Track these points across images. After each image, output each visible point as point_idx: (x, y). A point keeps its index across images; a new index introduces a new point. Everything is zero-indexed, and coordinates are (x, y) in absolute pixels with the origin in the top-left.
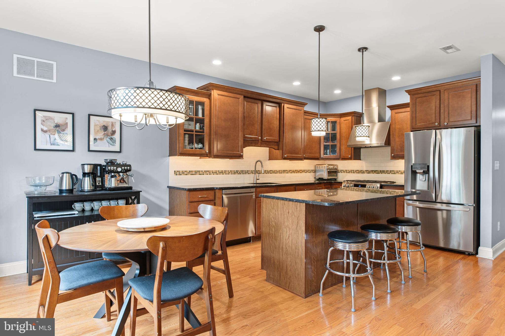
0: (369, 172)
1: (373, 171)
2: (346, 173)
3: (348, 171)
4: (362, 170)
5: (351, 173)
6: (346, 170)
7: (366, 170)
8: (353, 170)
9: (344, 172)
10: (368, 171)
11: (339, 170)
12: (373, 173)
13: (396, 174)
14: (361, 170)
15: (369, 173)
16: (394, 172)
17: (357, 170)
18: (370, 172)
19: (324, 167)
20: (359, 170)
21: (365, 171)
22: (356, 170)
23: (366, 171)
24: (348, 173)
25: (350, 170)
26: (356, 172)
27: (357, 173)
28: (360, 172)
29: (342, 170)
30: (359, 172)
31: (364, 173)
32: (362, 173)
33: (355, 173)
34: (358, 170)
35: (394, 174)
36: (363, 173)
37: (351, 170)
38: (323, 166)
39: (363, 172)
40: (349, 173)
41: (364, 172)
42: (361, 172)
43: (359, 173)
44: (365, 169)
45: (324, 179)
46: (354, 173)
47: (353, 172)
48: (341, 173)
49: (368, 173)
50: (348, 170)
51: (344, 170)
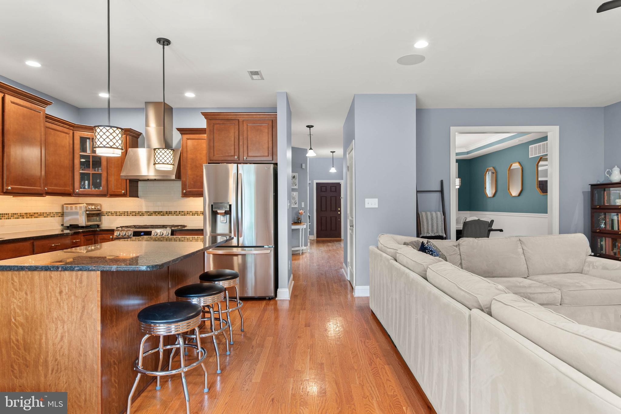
0: (150, 214)
1: (157, 212)
2: (116, 215)
3: (118, 214)
4: (140, 212)
5: (124, 215)
6: (116, 212)
7: (146, 211)
8: (126, 212)
9: (112, 214)
10: (149, 212)
11: (103, 212)
12: (157, 215)
13: (186, 215)
14: (139, 212)
15: (150, 215)
16: (184, 213)
17: (132, 212)
18: (152, 214)
19: (81, 207)
20: (136, 212)
21: (145, 212)
22: (131, 212)
23: (147, 212)
24: (119, 215)
25: (123, 212)
26: (131, 214)
27: (132, 215)
28: (137, 213)
29: (108, 212)
30: (136, 214)
31: (144, 215)
32: (140, 215)
33: (129, 215)
34: (134, 212)
35: (184, 215)
36: (142, 215)
37: (124, 212)
38: (78, 205)
39: (142, 214)
40: (121, 215)
41: (144, 213)
42: (139, 214)
43: (136, 215)
44: (144, 210)
45: (79, 226)
46: (127, 215)
47: (126, 214)
48: (108, 215)
49: (149, 215)
50: (119, 212)
51: (111, 212)
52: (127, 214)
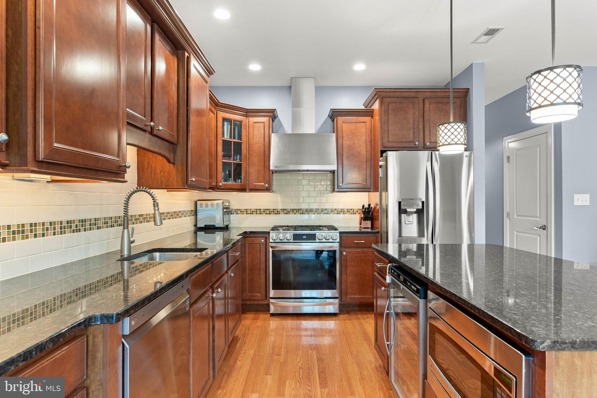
0: (286, 212)
1: (295, 209)
2: (247, 214)
3: (249, 212)
4: (276, 210)
5: (256, 214)
6: (247, 210)
7: (282, 208)
8: (258, 209)
9: (242, 212)
10: (285, 210)
11: (233, 210)
12: (295, 214)
14: (273, 210)
15: (287, 214)
17: (266, 210)
18: (289, 211)
19: (218, 204)
20: (270, 209)
21: (281, 210)
22: (264, 209)
23: (283, 210)
24: (251, 214)
25: (254, 209)
26: (264, 212)
27: (266, 214)
28: (272, 212)
29: (237, 210)
30: (270, 212)
31: (279, 214)
32: (276, 214)
33: (262, 214)
34: (268, 210)
36: (277, 214)
37: (256, 209)
38: (215, 202)
39: (277, 212)
40: (253, 214)
41: (279, 211)
42: (274, 212)
43: (270, 214)
44: (280, 207)
45: (216, 226)
46: (260, 214)
47: (258, 212)
48: (237, 214)
49: (285, 214)
50: (251, 210)
51: (241, 210)
52: (260, 212)
